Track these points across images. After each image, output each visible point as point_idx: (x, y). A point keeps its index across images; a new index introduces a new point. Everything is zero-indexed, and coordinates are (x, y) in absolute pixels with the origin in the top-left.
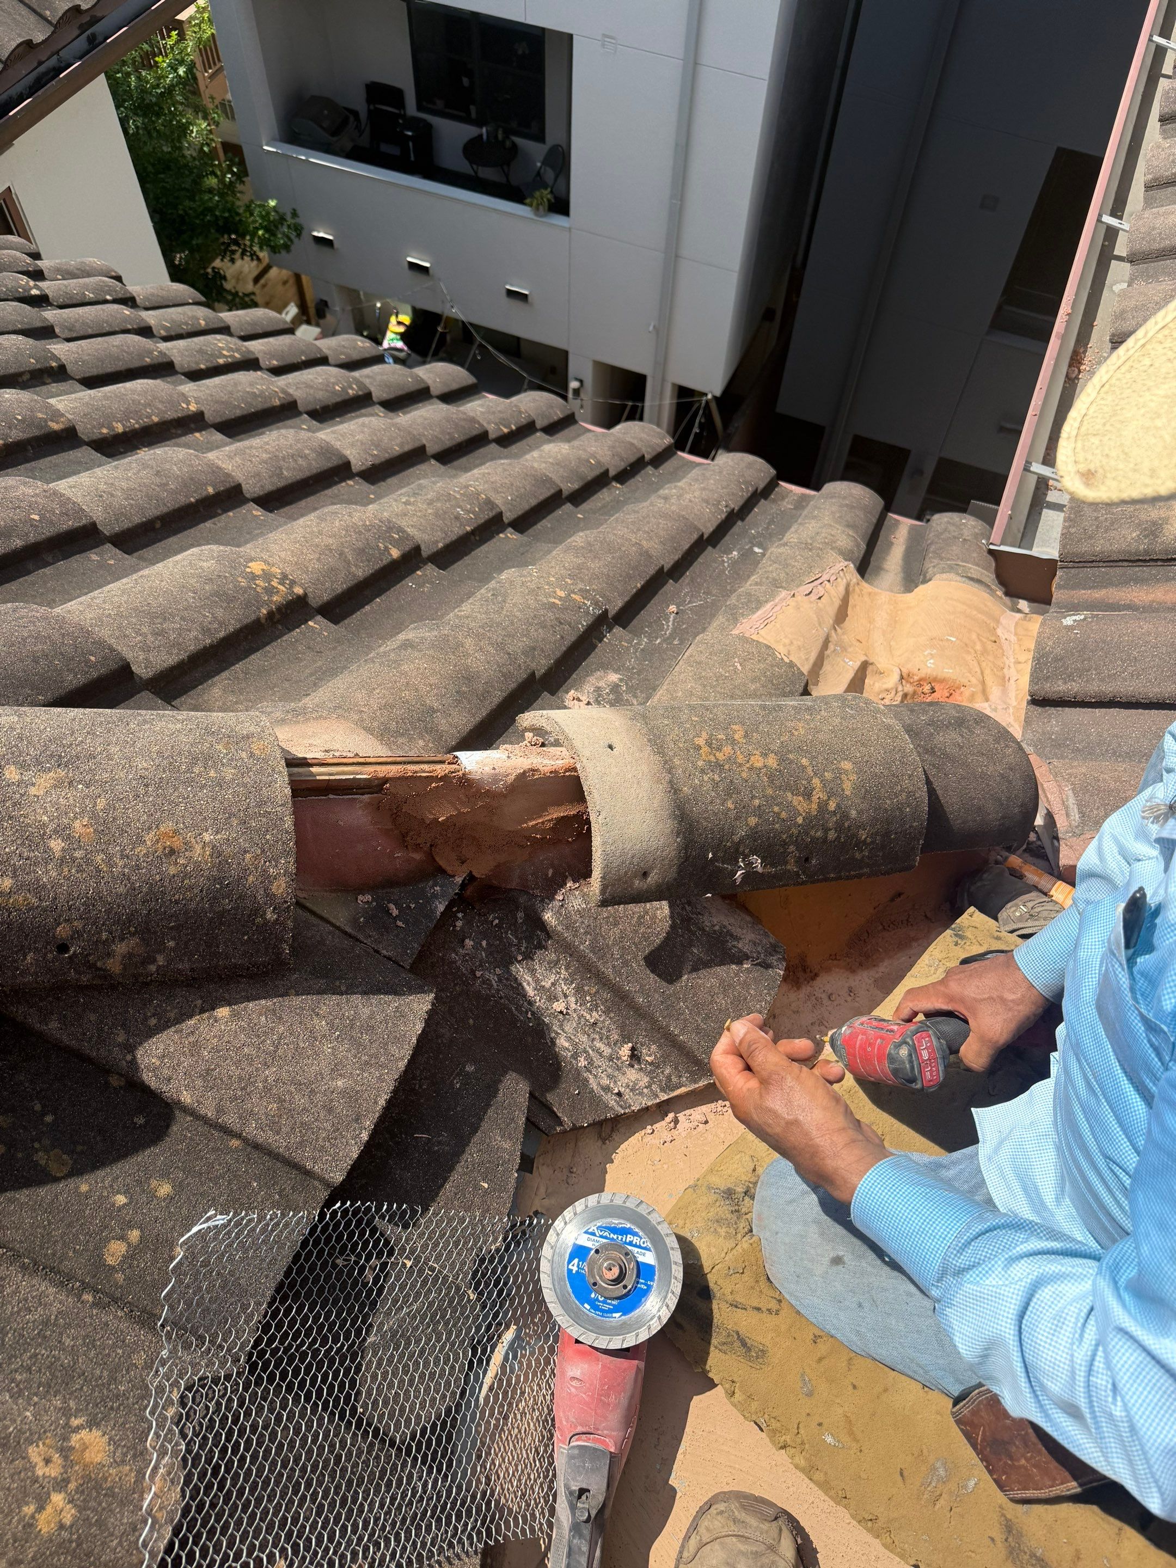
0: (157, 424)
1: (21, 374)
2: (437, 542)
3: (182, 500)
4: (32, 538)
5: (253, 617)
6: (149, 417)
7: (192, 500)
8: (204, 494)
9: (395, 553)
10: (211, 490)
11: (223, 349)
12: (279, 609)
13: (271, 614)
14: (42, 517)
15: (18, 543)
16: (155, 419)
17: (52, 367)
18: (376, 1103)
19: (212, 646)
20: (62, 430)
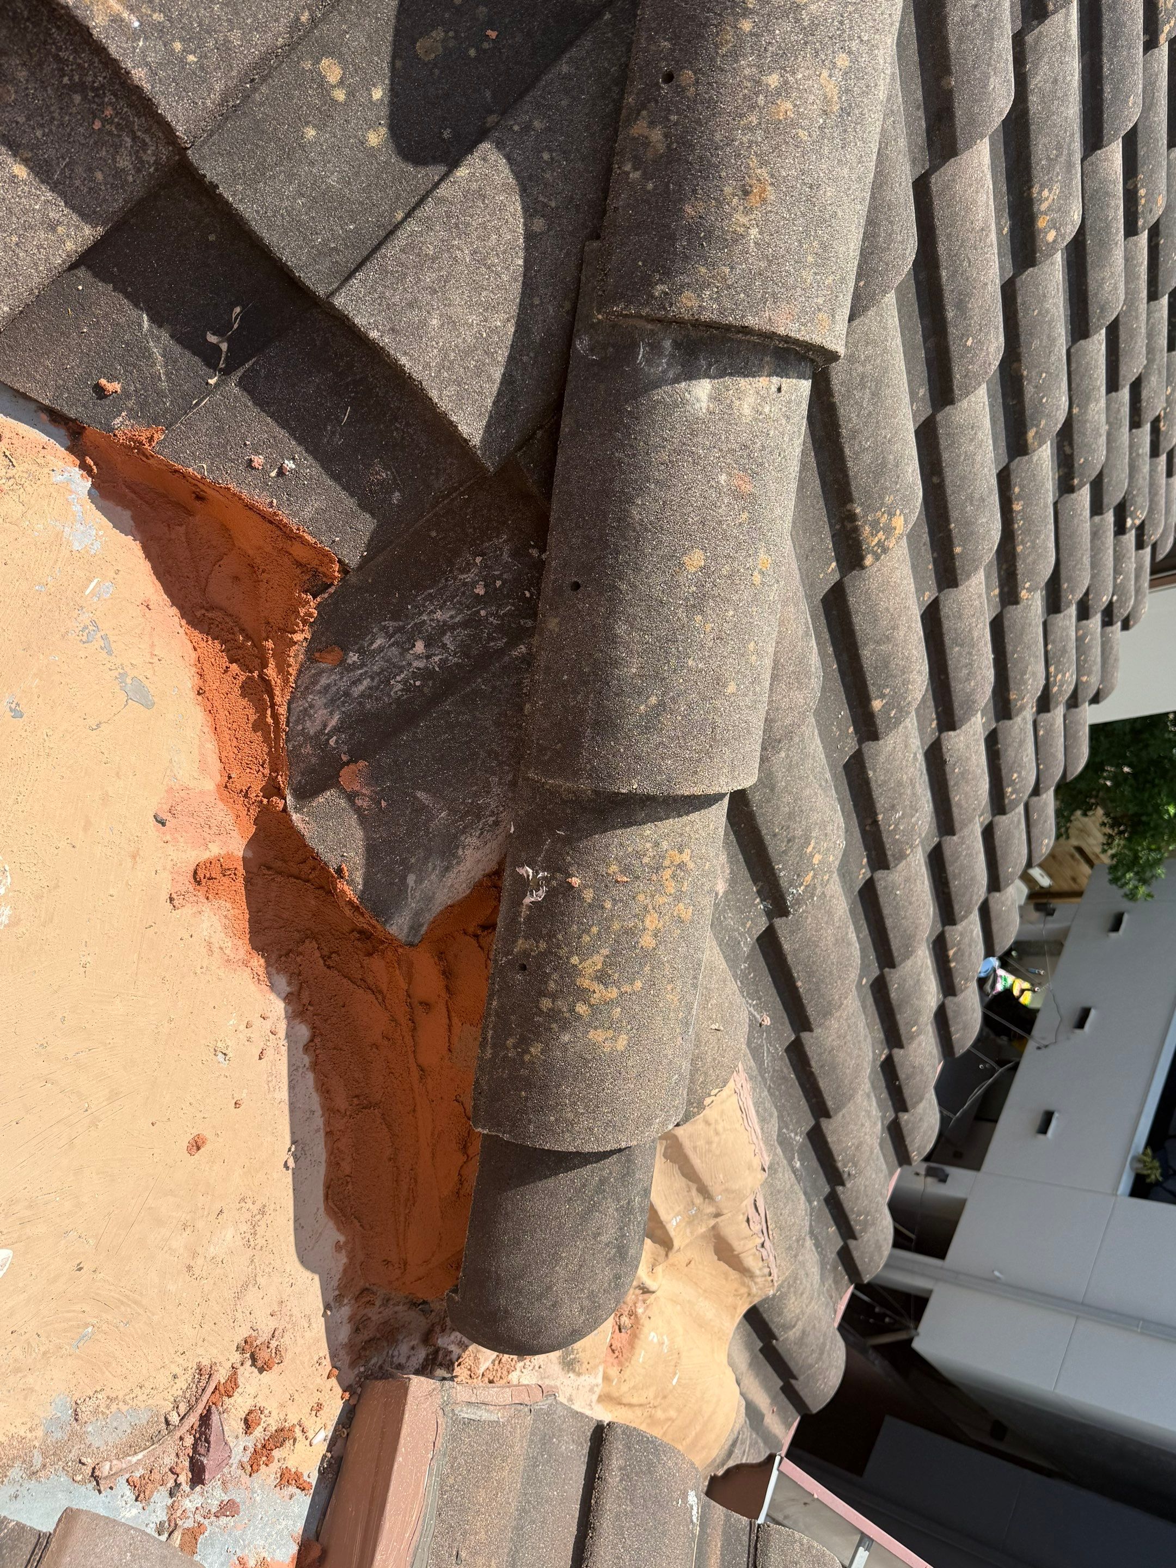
0: (1014, 548)
1: (1071, 445)
2: (875, 771)
3: (954, 514)
4: (952, 330)
5: (855, 495)
6: (1023, 543)
7: (953, 525)
8: (956, 541)
9: (877, 705)
10: (958, 550)
11: (1064, 675)
12: (856, 530)
13: (852, 517)
14: (969, 349)
15: (950, 314)
16: (1020, 548)
17: (1073, 479)
18: (405, 354)
19: (839, 435)
20: (1026, 441)
